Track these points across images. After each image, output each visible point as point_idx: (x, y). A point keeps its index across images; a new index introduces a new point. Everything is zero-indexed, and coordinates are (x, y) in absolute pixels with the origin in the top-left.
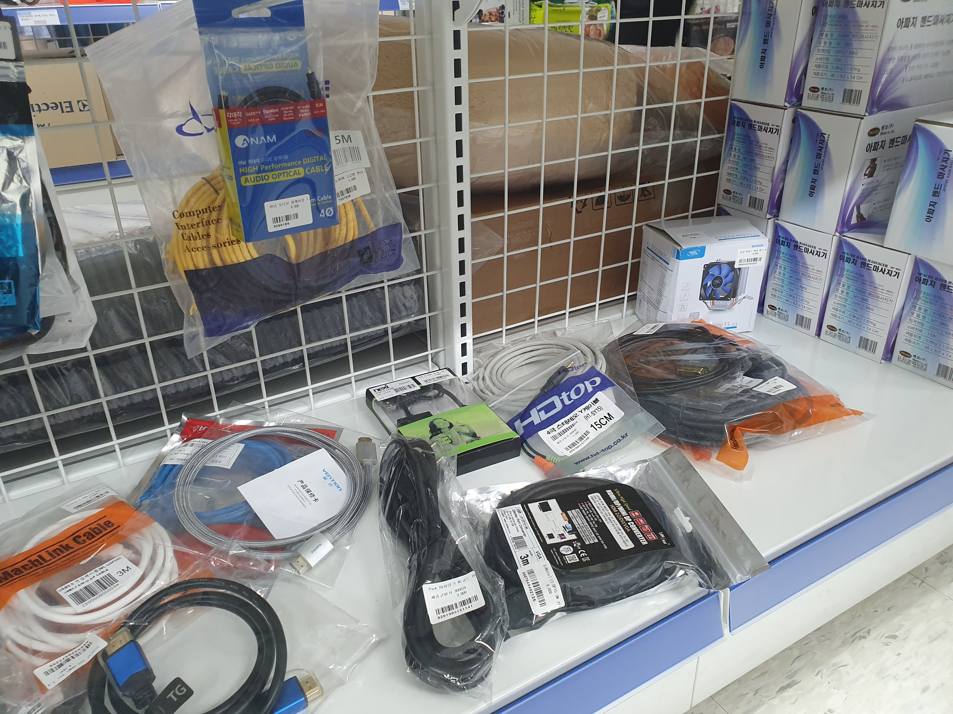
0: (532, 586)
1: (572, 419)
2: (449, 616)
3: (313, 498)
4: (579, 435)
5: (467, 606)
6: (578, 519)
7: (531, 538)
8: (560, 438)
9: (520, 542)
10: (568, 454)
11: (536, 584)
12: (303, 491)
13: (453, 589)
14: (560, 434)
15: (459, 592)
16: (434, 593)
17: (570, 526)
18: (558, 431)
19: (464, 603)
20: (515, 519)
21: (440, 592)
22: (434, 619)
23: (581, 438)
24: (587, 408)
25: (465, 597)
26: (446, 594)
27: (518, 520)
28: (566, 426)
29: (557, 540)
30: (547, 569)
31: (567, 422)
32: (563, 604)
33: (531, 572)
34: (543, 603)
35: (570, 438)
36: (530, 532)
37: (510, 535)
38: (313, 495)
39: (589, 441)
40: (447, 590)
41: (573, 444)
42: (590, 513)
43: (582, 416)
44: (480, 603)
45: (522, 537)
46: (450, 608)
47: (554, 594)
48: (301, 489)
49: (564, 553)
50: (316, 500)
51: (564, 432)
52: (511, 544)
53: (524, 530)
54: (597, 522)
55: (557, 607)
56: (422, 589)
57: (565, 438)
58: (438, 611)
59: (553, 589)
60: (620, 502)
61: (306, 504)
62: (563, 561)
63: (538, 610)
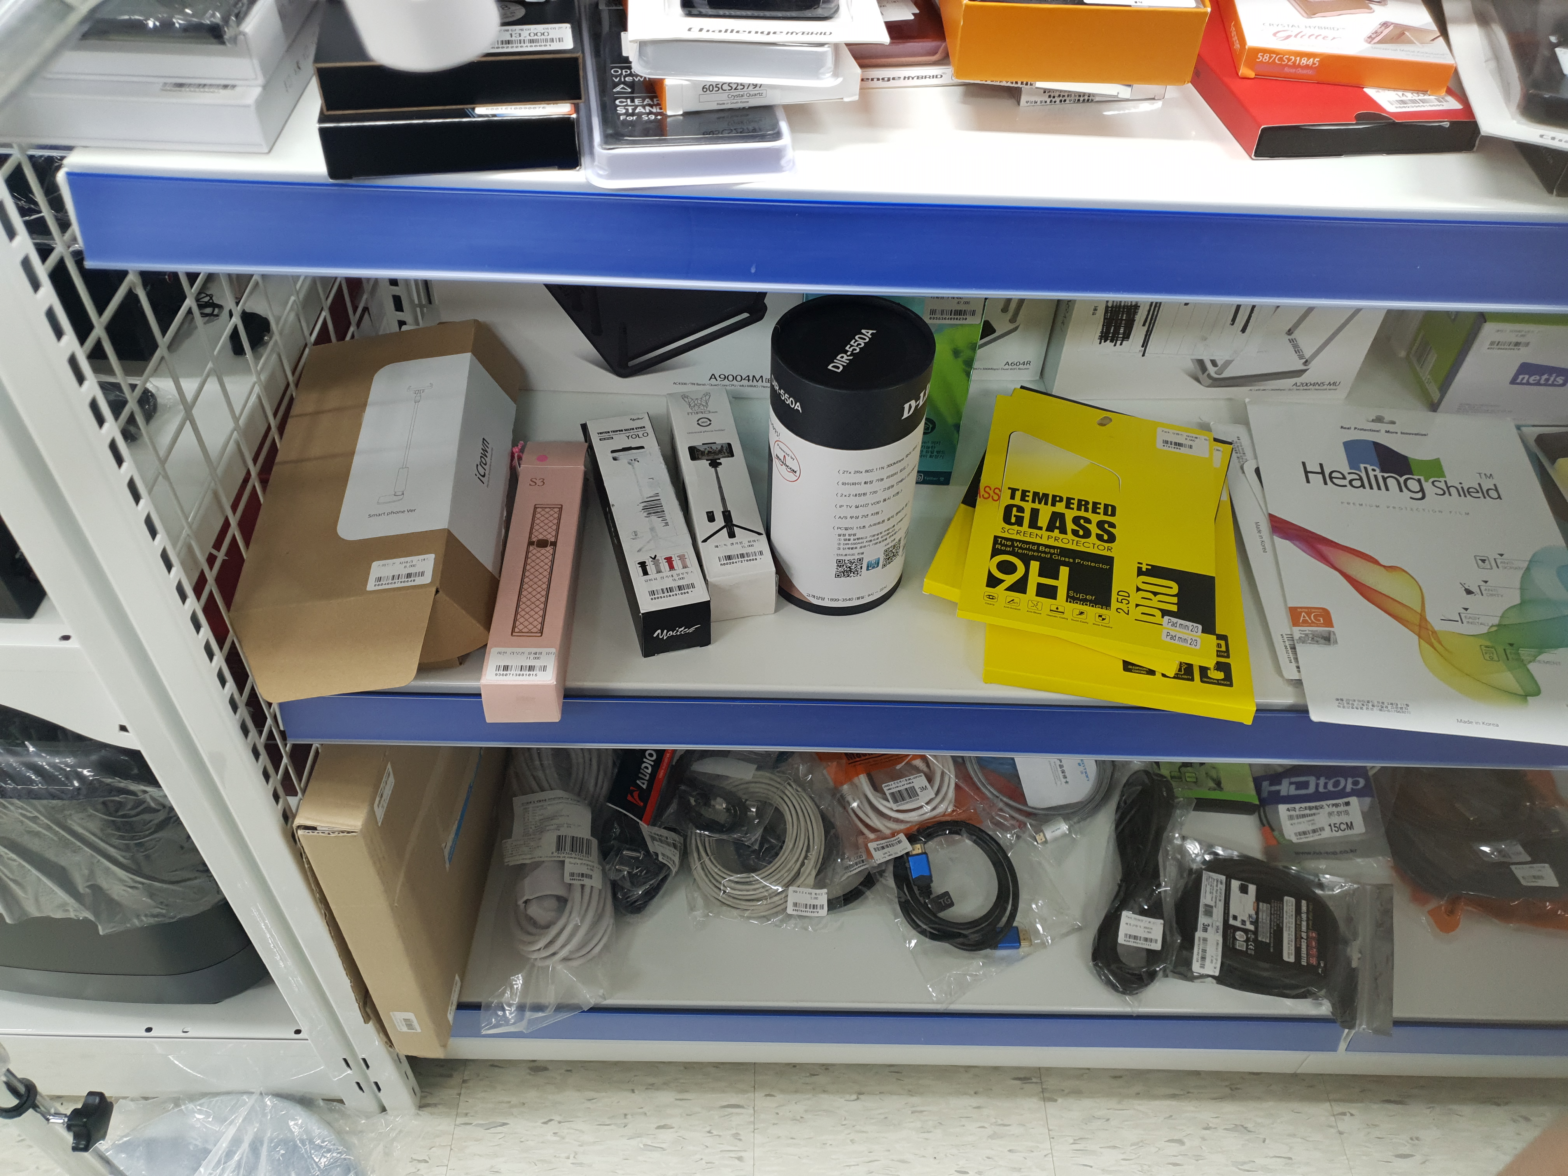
0: (1200, 950)
1: (1316, 808)
2: (1132, 943)
3: (1065, 780)
4: (1314, 827)
5: (1148, 943)
6: (1264, 914)
7: (1218, 912)
8: (1296, 821)
9: (1209, 912)
10: (1295, 840)
11: (1204, 951)
12: (1059, 769)
13: (1142, 924)
14: (1298, 817)
15: (1146, 930)
16: (1129, 921)
17: (1255, 916)
18: (1298, 813)
19: (1146, 939)
20: (1215, 888)
21: (1133, 922)
22: (1121, 940)
23: (1314, 831)
24: (1337, 805)
25: (1149, 936)
26: (1137, 926)
27: (1217, 890)
28: (1308, 812)
29: (1238, 924)
30: (1218, 944)
31: (1310, 808)
32: (1217, 974)
33: (1205, 940)
34: (1203, 966)
35: (1304, 825)
36: (1221, 905)
37: (1204, 900)
38: (1065, 777)
39: (1319, 837)
40: (1139, 923)
41: (1304, 833)
42: (1277, 914)
43: (1327, 810)
44: (1157, 946)
45: (1211, 907)
46: (1135, 937)
47: (1213, 965)
48: (1058, 767)
49: (1237, 937)
50: (1067, 782)
51: (1304, 816)
52: (1201, 909)
53: (1218, 901)
54: (1278, 925)
55: (1211, 973)
56: (1121, 914)
57: (1300, 823)
58: (1126, 935)
59: (1214, 961)
60: (1308, 917)
61: (1059, 783)
62: (1234, 944)
63: (1196, 968)
